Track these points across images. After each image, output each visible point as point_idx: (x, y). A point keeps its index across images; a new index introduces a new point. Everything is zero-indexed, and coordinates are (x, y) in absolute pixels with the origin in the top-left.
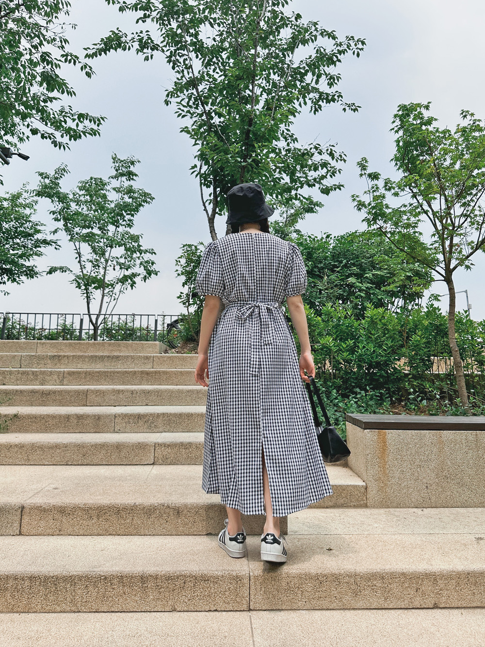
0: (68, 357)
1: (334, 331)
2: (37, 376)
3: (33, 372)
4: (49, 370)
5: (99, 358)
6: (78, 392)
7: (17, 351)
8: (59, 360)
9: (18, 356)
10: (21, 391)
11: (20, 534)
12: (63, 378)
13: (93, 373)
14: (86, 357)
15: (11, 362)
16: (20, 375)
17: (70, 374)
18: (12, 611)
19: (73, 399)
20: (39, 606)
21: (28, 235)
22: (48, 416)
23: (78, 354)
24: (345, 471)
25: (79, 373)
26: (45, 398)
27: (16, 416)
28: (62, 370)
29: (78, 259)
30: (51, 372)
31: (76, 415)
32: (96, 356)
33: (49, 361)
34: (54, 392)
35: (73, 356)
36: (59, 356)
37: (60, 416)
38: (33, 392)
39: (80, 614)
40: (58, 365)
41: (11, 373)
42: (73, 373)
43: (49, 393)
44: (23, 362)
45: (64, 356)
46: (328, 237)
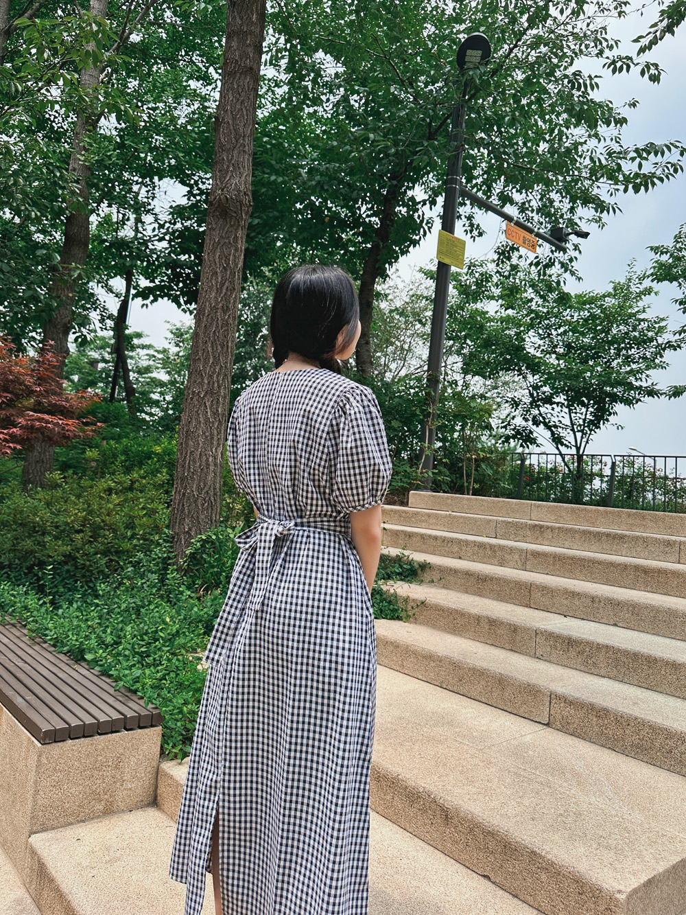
27: (423, 602)
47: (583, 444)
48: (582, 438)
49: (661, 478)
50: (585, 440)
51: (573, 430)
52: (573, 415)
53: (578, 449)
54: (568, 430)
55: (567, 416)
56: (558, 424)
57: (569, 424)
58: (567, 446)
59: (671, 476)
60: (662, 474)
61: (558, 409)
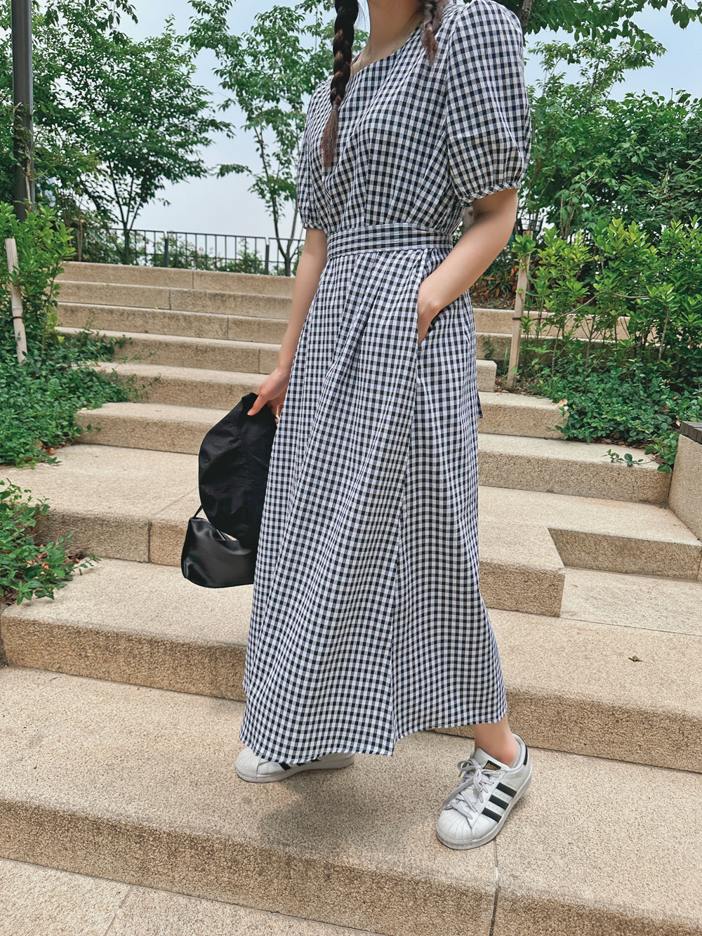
0: (235, 297)
1: (678, 275)
2: (190, 322)
3: (185, 317)
4: (208, 315)
5: (279, 303)
6: (246, 353)
7: (166, 285)
8: (223, 302)
9: (166, 291)
10: (167, 345)
11: (149, 561)
12: (227, 328)
13: (269, 324)
14: (260, 299)
15: (156, 300)
16: (167, 320)
17: (238, 323)
18: (128, 682)
19: (239, 361)
20: (166, 682)
21: (188, 112)
22: (203, 384)
23: (249, 294)
24: (664, 514)
25: (249, 323)
26: (200, 356)
27: (157, 379)
28: (225, 316)
29: (260, 152)
30: (210, 319)
31: (242, 386)
32: (275, 300)
33: (209, 303)
34: (213, 349)
35: (242, 296)
36: (223, 296)
37: (219, 386)
38: (183, 346)
39: (225, 701)
40: (222, 308)
41: (154, 315)
42: (241, 322)
43: (205, 350)
44: (172, 300)
45: (230, 296)
46: (683, 99)
47: (131, 219)
48: (129, 211)
49: (202, 257)
50: (132, 214)
51: (118, 202)
52: (117, 186)
53: (125, 224)
54: (114, 202)
55: (111, 186)
56: (102, 194)
57: (114, 196)
58: (114, 221)
59: (212, 256)
60: (204, 253)
61: (101, 178)
